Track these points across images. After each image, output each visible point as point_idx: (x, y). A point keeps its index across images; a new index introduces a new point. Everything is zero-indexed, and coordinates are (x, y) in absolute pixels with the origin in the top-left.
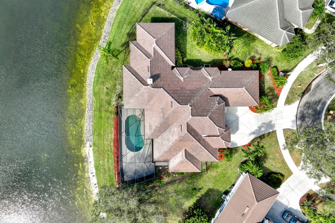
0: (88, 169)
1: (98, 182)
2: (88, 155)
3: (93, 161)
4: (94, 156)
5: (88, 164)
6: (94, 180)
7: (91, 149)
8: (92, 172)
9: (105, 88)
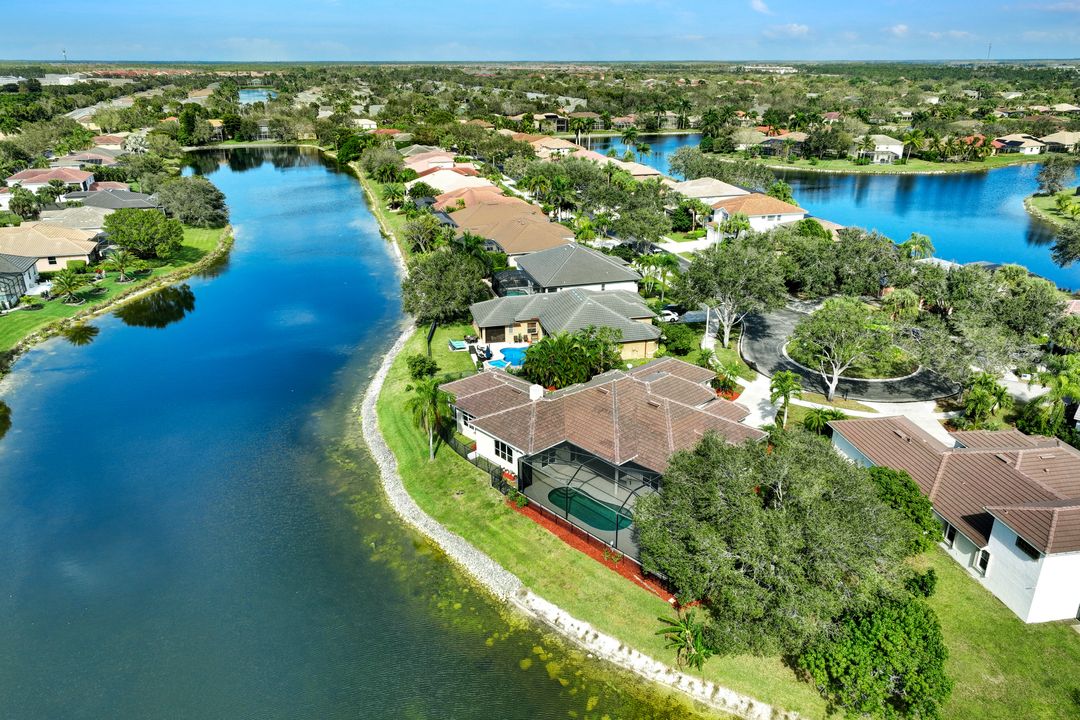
0: (565, 640)
1: (620, 638)
2: (535, 616)
3: (561, 611)
4: (553, 601)
5: (555, 630)
6: (606, 646)
7: (530, 595)
8: (580, 634)
9: (456, 496)
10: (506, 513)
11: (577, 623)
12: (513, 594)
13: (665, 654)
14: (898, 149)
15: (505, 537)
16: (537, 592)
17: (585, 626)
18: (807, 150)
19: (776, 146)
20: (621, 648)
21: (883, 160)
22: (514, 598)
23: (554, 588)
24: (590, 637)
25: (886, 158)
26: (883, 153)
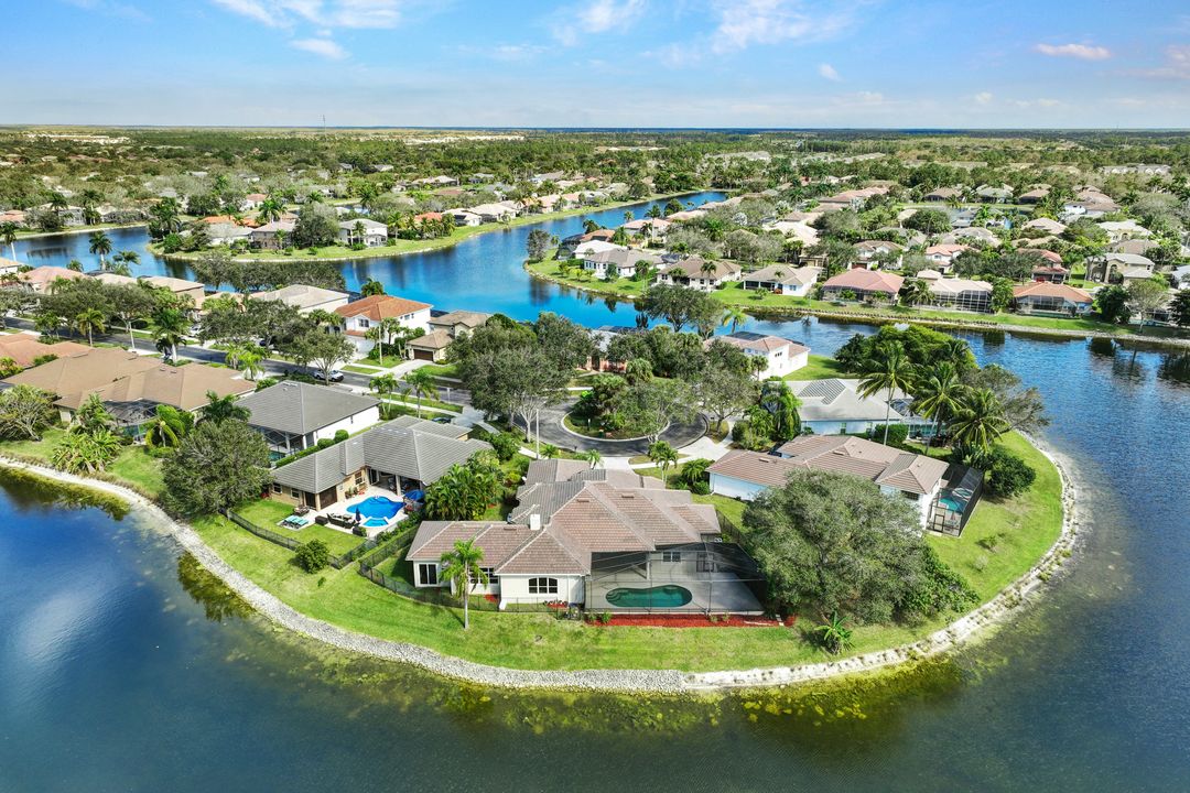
0: (755, 688)
1: (785, 665)
2: (718, 687)
3: (730, 673)
4: (717, 670)
5: (741, 687)
6: (782, 675)
7: (698, 676)
8: (760, 677)
9: (537, 643)
10: (600, 632)
11: (750, 672)
12: (684, 683)
13: (817, 657)
14: (382, 230)
15: (624, 648)
16: (699, 670)
17: (757, 672)
18: (298, 239)
19: (260, 238)
20: (792, 670)
21: (372, 243)
22: (689, 686)
23: (707, 660)
24: (767, 676)
25: (374, 240)
26: (371, 236)
